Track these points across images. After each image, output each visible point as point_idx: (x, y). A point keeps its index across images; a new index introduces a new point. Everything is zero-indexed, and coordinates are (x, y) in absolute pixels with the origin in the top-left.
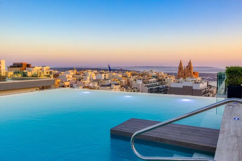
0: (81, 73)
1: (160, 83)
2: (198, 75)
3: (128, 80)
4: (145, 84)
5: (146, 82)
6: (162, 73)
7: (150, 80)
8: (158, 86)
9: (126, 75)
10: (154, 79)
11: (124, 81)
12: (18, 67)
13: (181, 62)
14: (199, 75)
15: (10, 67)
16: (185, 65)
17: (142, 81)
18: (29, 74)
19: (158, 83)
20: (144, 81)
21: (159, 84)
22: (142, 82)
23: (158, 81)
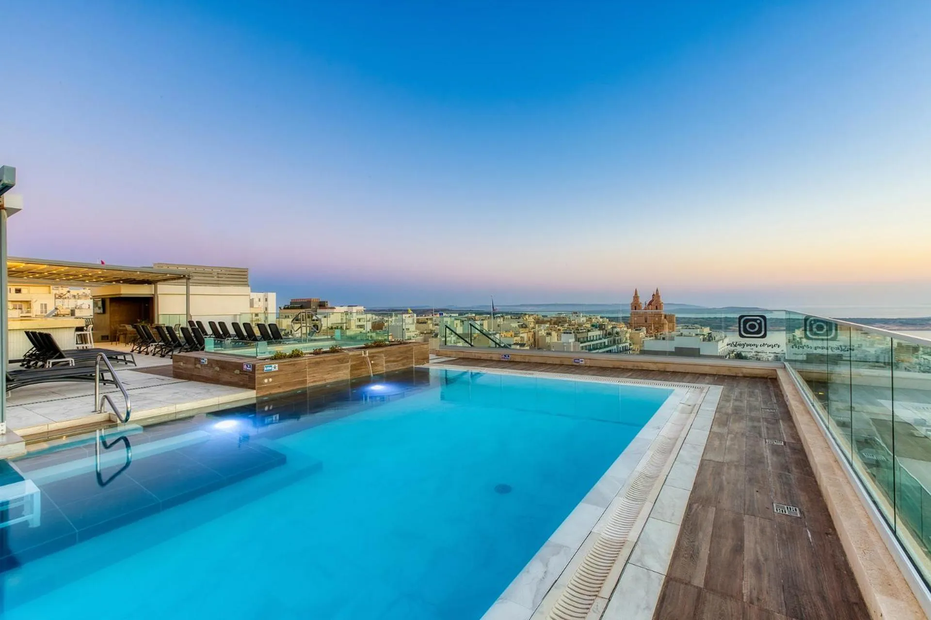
0: (427, 319)
1: (611, 341)
2: (675, 321)
3: (535, 333)
4: (581, 343)
5: (582, 339)
6: (599, 317)
7: (590, 334)
8: (608, 346)
9: (525, 322)
10: (597, 333)
11: (525, 335)
12: (302, 307)
13: (636, 294)
14: (677, 320)
15: (284, 308)
16: (644, 300)
17: (573, 335)
18: (325, 323)
19: (606, 340)
20: (579, 336)
21: (608, 342)
22: (573, 340)
23: (606, 335)
